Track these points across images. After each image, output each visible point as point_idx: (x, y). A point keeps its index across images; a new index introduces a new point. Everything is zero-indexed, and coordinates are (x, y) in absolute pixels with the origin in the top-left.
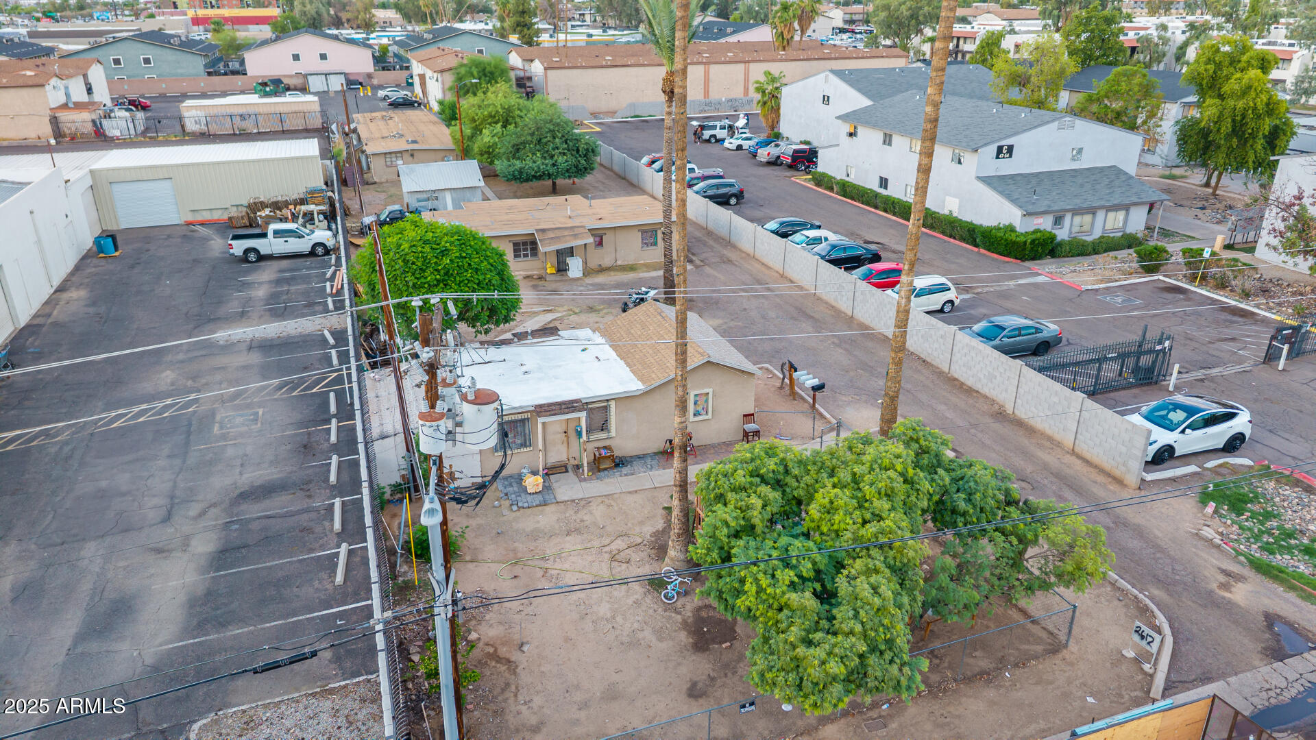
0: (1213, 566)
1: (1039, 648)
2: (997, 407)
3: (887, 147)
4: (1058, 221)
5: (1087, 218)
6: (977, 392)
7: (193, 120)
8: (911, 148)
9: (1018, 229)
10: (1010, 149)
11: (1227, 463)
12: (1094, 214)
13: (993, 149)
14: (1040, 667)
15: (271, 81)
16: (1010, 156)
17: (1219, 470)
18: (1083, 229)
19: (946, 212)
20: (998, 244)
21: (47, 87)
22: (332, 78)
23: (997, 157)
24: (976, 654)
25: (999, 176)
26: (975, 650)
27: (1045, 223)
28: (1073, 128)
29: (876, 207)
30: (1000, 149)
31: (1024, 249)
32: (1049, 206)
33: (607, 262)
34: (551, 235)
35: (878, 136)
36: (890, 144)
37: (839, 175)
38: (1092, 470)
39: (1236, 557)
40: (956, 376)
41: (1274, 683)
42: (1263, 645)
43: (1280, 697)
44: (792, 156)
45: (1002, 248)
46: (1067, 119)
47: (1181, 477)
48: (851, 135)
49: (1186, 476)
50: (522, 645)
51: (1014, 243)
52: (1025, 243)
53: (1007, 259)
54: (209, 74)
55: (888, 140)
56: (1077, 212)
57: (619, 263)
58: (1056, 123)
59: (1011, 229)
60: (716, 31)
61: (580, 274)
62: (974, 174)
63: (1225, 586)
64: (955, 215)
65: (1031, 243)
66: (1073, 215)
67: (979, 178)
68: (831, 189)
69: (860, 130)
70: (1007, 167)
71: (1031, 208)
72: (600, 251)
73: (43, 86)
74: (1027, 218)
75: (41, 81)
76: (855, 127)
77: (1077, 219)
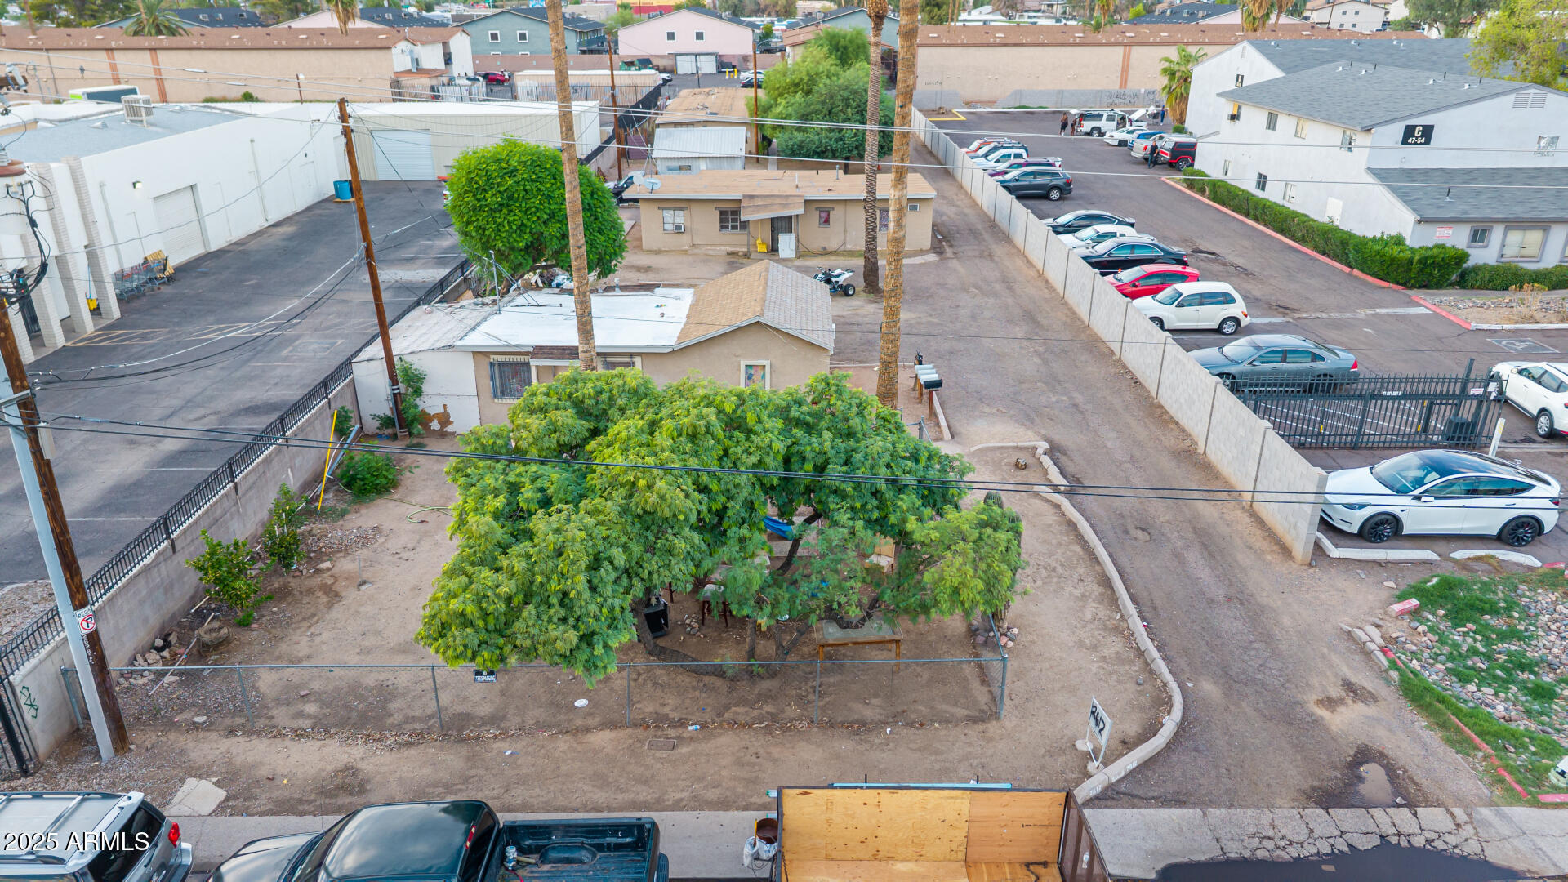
0: (1336, 675)
1: (961, 712)
2: (1188, 443)
3: (1270, 131)
4: (1479, 235)
5: (1534, 237)
6: (1177, 423)
7: (525, 90)
8: (1297, 132)
9: (1408, 242)
10: (1428, 132)
11: (1493, 557)
12: (1546, 230)
13: (1398, 129)
14: (943, 733)
15: (639, 60)
16: (1428, 142)
17: (1469, 562)
18: (1525, 252)
19: (1325, 220)
20: (1373, 262)
21: (393, 50)
22: (701, 58)
23: (1405, 142)
24: (874, 701)
25: (1404, 170)
26: (876, 696)
27: (1456, 237)
28: (1542, 105)
29: (1247, 215)
30: (1409, 131)
31: (1409, 270)
32: (1466, 213)
33: (833, 245)
34: (759, 202)
35: (1262, 117)
36: (1274, 129)
37: (1215, 173)
38: (1259, 532)
39: (1386, 671)
40: (1162, 403)
41: (1284, 831)
42: (1316, 783)
43: (1279, 852)
44: (1173, 151)
45: (1376, 268)
46: (1532, 91)
47: (1395, 563)
48: (1233, 118)
49: (1406, 562)
50: (364, 583)
51: (1393, 260)
52: (1410, 261)
53: (1384, 284)
54: (583, 52)
55: (1271, 124)
56: (1514, 224)
57: (849, 247)
58: (1512, 98)
59: (1399, 241)
60: (1185, 15)
61: (792, 255)
62: (1363, 165)
63: (1330, 703)
64: (1336, 223)
65: (1420, 261)
66: (1508, 229)
67: (1370, 170)
68: (1202, 191)
69: (1245, 111)
70: (1418, 157)
71: (1431, 213)
72: (826, 230)
73: (390, 48)
74: (1423, 227)
75: (390, 44)
76: (1239, 108)
77: (1515, 237)
